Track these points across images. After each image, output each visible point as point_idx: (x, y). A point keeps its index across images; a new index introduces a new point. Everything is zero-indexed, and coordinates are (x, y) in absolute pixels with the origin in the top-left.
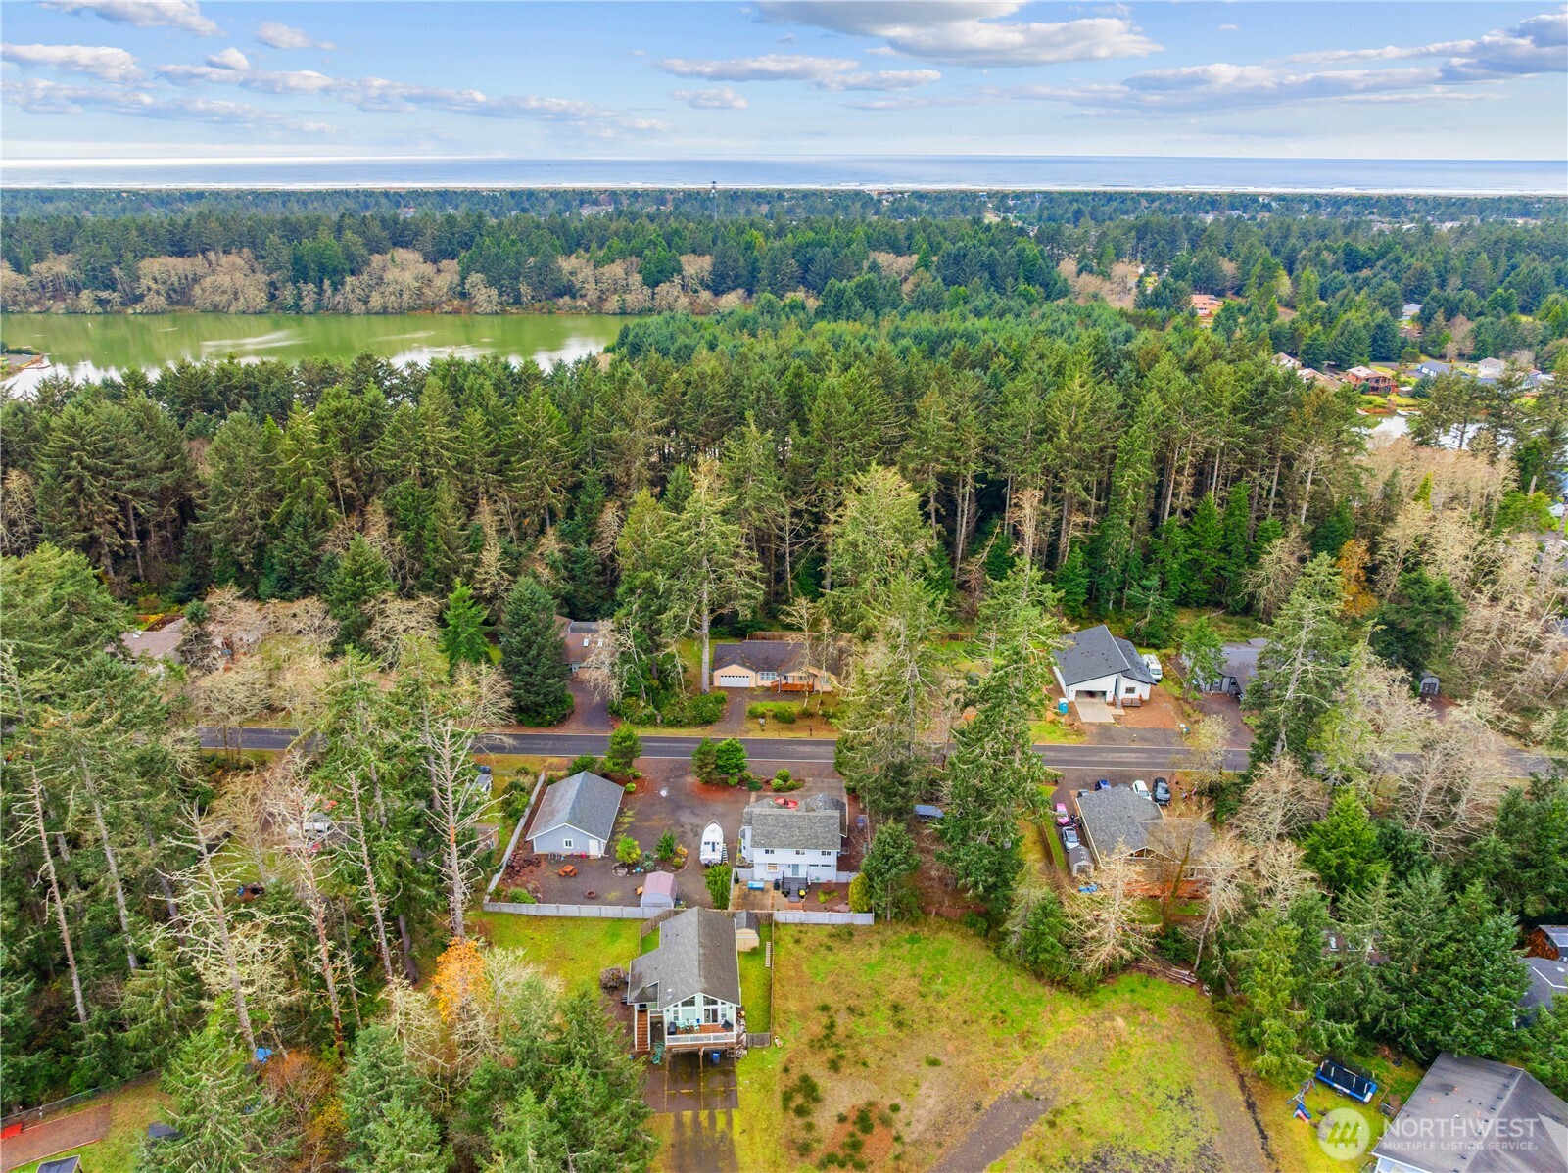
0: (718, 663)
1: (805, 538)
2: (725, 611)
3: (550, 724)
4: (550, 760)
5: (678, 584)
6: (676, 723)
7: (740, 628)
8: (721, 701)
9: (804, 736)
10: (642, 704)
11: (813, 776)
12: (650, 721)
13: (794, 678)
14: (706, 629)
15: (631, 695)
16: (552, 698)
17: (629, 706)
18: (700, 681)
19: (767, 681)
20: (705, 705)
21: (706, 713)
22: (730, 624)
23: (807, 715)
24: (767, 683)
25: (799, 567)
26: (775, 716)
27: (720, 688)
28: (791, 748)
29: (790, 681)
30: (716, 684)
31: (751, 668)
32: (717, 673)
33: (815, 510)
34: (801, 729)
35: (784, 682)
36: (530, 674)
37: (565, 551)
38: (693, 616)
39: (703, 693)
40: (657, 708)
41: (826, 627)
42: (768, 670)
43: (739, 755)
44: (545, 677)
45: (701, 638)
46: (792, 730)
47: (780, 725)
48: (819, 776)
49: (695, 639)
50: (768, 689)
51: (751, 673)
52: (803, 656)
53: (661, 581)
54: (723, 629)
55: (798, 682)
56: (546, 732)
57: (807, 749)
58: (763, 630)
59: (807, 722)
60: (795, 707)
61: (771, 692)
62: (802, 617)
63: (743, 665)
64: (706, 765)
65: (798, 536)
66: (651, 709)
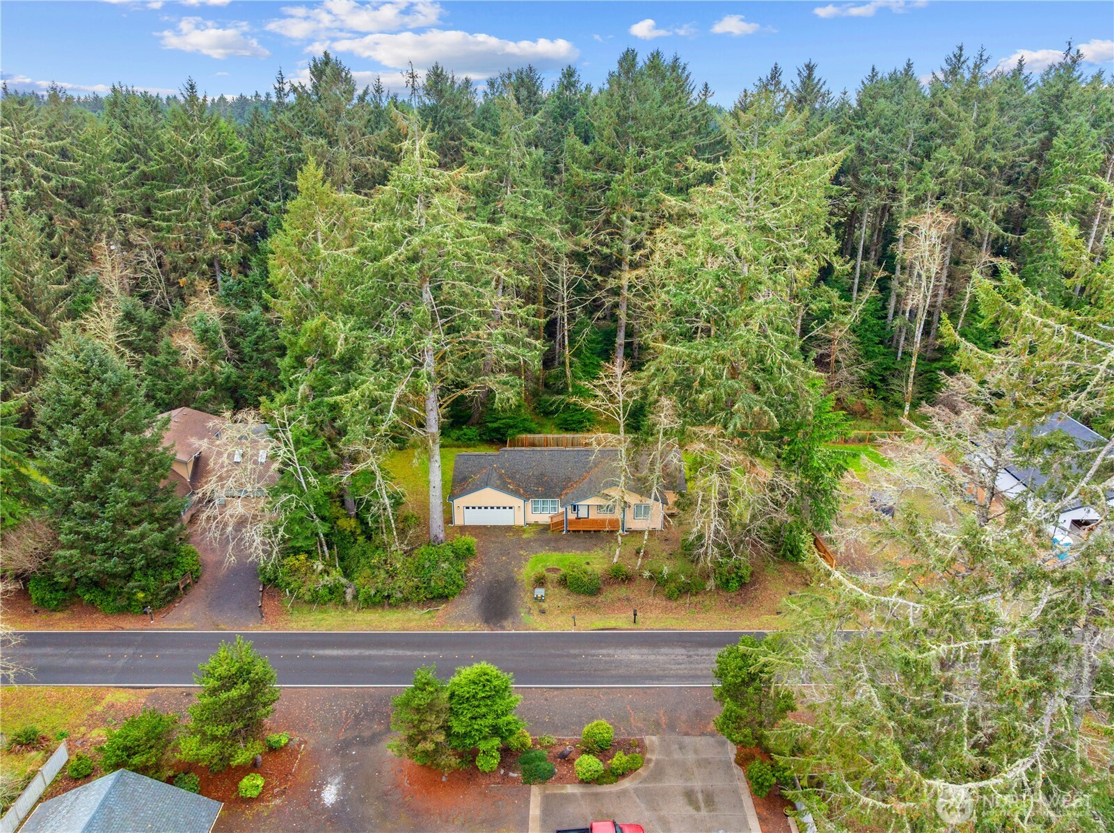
0: (459, 485)
1: (591, 293)
2: (467, 392)
3: (143, 610)
4: (109, 698)
5: (374, 340)
6: (382, 601)
7: (497, 430)
8: (464, 554)
9: (619, 622)
10: (319, 566)
11: (657, 727)
12: (334, 596)
13: (590, 508)
14: (433, 428)
15: (296, 551)
16: (139, 561)
17: (294, 571)
18: (424, 522)
19: (543, 514)
20: (435, 566)
21: (437, 584)
22: (481, 424)
23: (620, 578)
24: (544, 518)
25: (581, 339)
26: (563, 582)
27: (463, 529)
28: (603, 652)
29: (583, 513)
30: (458, 521)
31: (515, 493)
32: (459, 503)
33: (606, 250)
34: (611, 607)
35: (572, 516)
36: (91, 517)
37: (228, 319)
38: (403, 400)
39: (433, 542)
40: (347, 573)
41: (665, 416)
42: (545, 495)
43: (500, 705)
44: (123, 521)
45: (424, 442)
46: (594, 608)
47: (573, 600)
48: (672, 727)
49: (414, 446)
50: (546, 528)
51: (517, 502)
52: (613, 472)
53: (341, 332)
54: (471, 431)
55: (594, 515)
56: (130, 625)
57: (633, 655)
58: (530, 431)
59: (623, 591)
60: (595, 561)
61: (552, 534)
62: (612, 398)
63: (503, 487)
64: (424, 736)
65: (580, 289)
66: (336, 575)
